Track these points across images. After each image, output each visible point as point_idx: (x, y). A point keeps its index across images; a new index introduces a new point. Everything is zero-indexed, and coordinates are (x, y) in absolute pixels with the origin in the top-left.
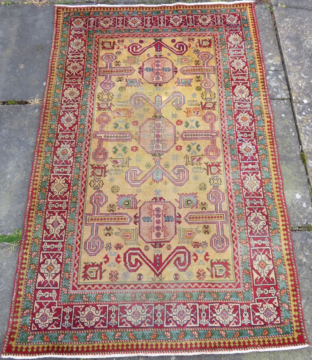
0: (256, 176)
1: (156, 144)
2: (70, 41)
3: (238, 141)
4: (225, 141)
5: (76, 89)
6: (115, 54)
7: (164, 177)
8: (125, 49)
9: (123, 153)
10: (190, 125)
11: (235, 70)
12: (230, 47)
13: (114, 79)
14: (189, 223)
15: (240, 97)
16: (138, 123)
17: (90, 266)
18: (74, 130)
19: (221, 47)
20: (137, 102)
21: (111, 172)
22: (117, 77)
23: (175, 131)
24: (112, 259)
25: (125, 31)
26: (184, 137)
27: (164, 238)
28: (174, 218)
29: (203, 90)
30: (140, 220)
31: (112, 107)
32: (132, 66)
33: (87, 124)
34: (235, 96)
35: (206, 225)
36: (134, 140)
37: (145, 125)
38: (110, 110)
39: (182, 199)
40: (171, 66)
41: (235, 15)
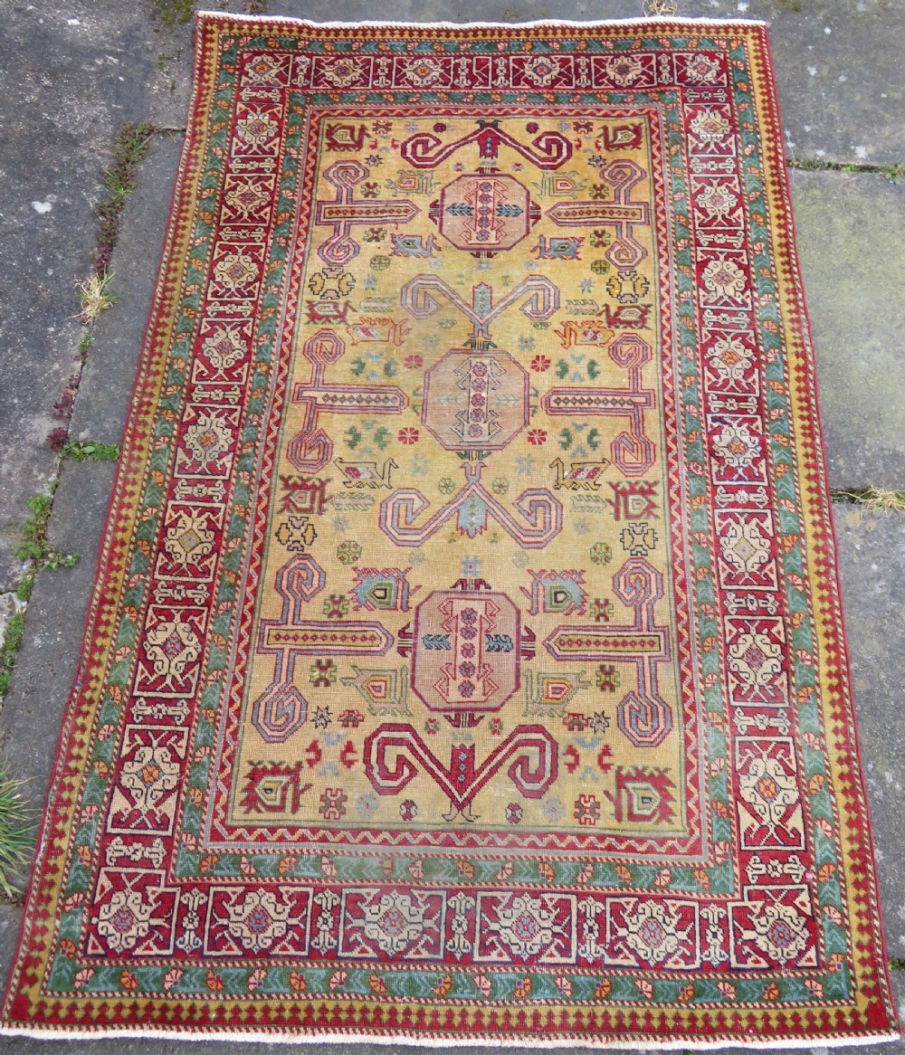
0: (757, 525)
1: (472, 422)
2: (236, 118)
3: (709, 421)
4: (670, 421)
5: (249, 259)
6: (363, 162)
7: (491, 519)
8: (392, 151)
9: (375, 447)
10: (572, 371)
11: (707, 215)
12: (695, 151)
13: (358, 232)
14: (559, 659)
15: (720, 293)
16: (421, 360)
17: (265, 771)
18: (240, 378)
19: (668, 149)
20: (421, 301)
21: (338, 500)
22: (367, 228)
23: (527, 386)
24: (331, 754)
25: (395, 98)
26: (553, 404)
27: (483, 698)
28: (514, 641)
29: (613, 271)
30: (415, 645)
31: (350, 312)
32: (410, 198)
33: (276, 362)
34: (705, 289)
35: (607, 664)
36: (407, 411)
37: (442, 368)
38: (344, 321)
39: (541, 587)
40: (523, 199)
41: (712, 56)
